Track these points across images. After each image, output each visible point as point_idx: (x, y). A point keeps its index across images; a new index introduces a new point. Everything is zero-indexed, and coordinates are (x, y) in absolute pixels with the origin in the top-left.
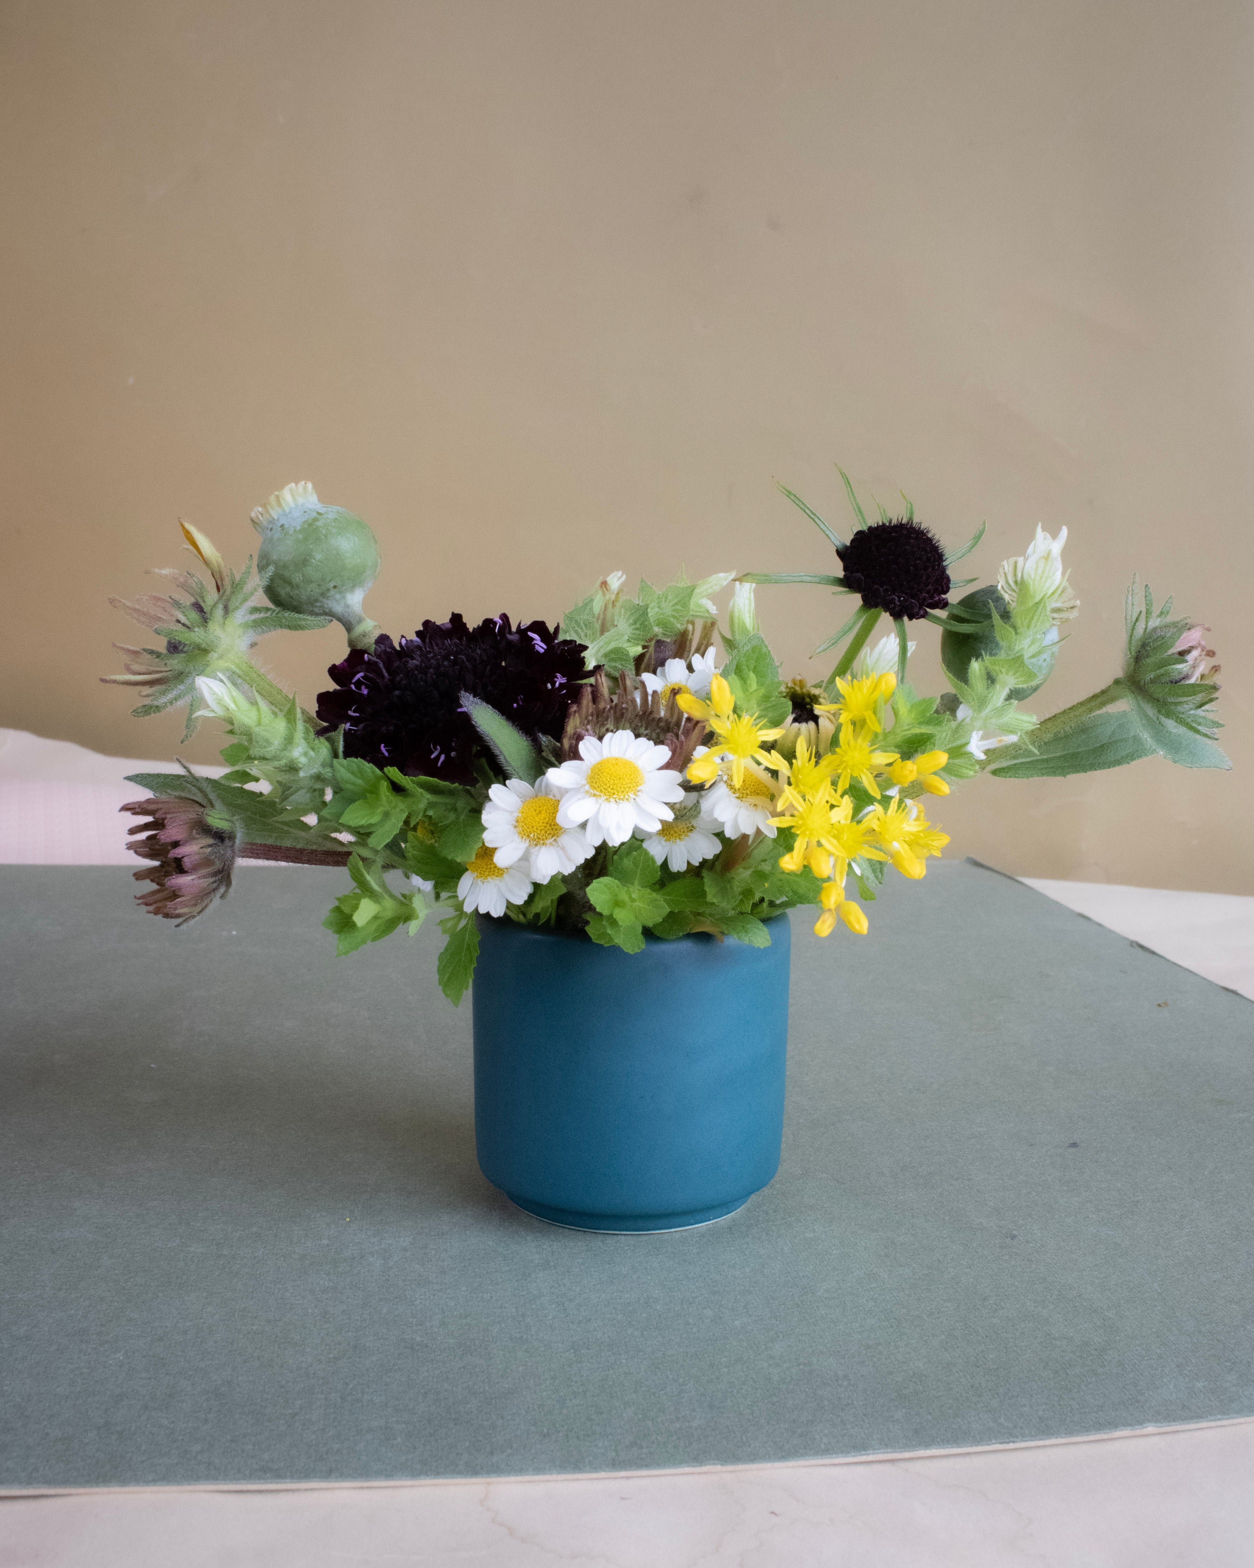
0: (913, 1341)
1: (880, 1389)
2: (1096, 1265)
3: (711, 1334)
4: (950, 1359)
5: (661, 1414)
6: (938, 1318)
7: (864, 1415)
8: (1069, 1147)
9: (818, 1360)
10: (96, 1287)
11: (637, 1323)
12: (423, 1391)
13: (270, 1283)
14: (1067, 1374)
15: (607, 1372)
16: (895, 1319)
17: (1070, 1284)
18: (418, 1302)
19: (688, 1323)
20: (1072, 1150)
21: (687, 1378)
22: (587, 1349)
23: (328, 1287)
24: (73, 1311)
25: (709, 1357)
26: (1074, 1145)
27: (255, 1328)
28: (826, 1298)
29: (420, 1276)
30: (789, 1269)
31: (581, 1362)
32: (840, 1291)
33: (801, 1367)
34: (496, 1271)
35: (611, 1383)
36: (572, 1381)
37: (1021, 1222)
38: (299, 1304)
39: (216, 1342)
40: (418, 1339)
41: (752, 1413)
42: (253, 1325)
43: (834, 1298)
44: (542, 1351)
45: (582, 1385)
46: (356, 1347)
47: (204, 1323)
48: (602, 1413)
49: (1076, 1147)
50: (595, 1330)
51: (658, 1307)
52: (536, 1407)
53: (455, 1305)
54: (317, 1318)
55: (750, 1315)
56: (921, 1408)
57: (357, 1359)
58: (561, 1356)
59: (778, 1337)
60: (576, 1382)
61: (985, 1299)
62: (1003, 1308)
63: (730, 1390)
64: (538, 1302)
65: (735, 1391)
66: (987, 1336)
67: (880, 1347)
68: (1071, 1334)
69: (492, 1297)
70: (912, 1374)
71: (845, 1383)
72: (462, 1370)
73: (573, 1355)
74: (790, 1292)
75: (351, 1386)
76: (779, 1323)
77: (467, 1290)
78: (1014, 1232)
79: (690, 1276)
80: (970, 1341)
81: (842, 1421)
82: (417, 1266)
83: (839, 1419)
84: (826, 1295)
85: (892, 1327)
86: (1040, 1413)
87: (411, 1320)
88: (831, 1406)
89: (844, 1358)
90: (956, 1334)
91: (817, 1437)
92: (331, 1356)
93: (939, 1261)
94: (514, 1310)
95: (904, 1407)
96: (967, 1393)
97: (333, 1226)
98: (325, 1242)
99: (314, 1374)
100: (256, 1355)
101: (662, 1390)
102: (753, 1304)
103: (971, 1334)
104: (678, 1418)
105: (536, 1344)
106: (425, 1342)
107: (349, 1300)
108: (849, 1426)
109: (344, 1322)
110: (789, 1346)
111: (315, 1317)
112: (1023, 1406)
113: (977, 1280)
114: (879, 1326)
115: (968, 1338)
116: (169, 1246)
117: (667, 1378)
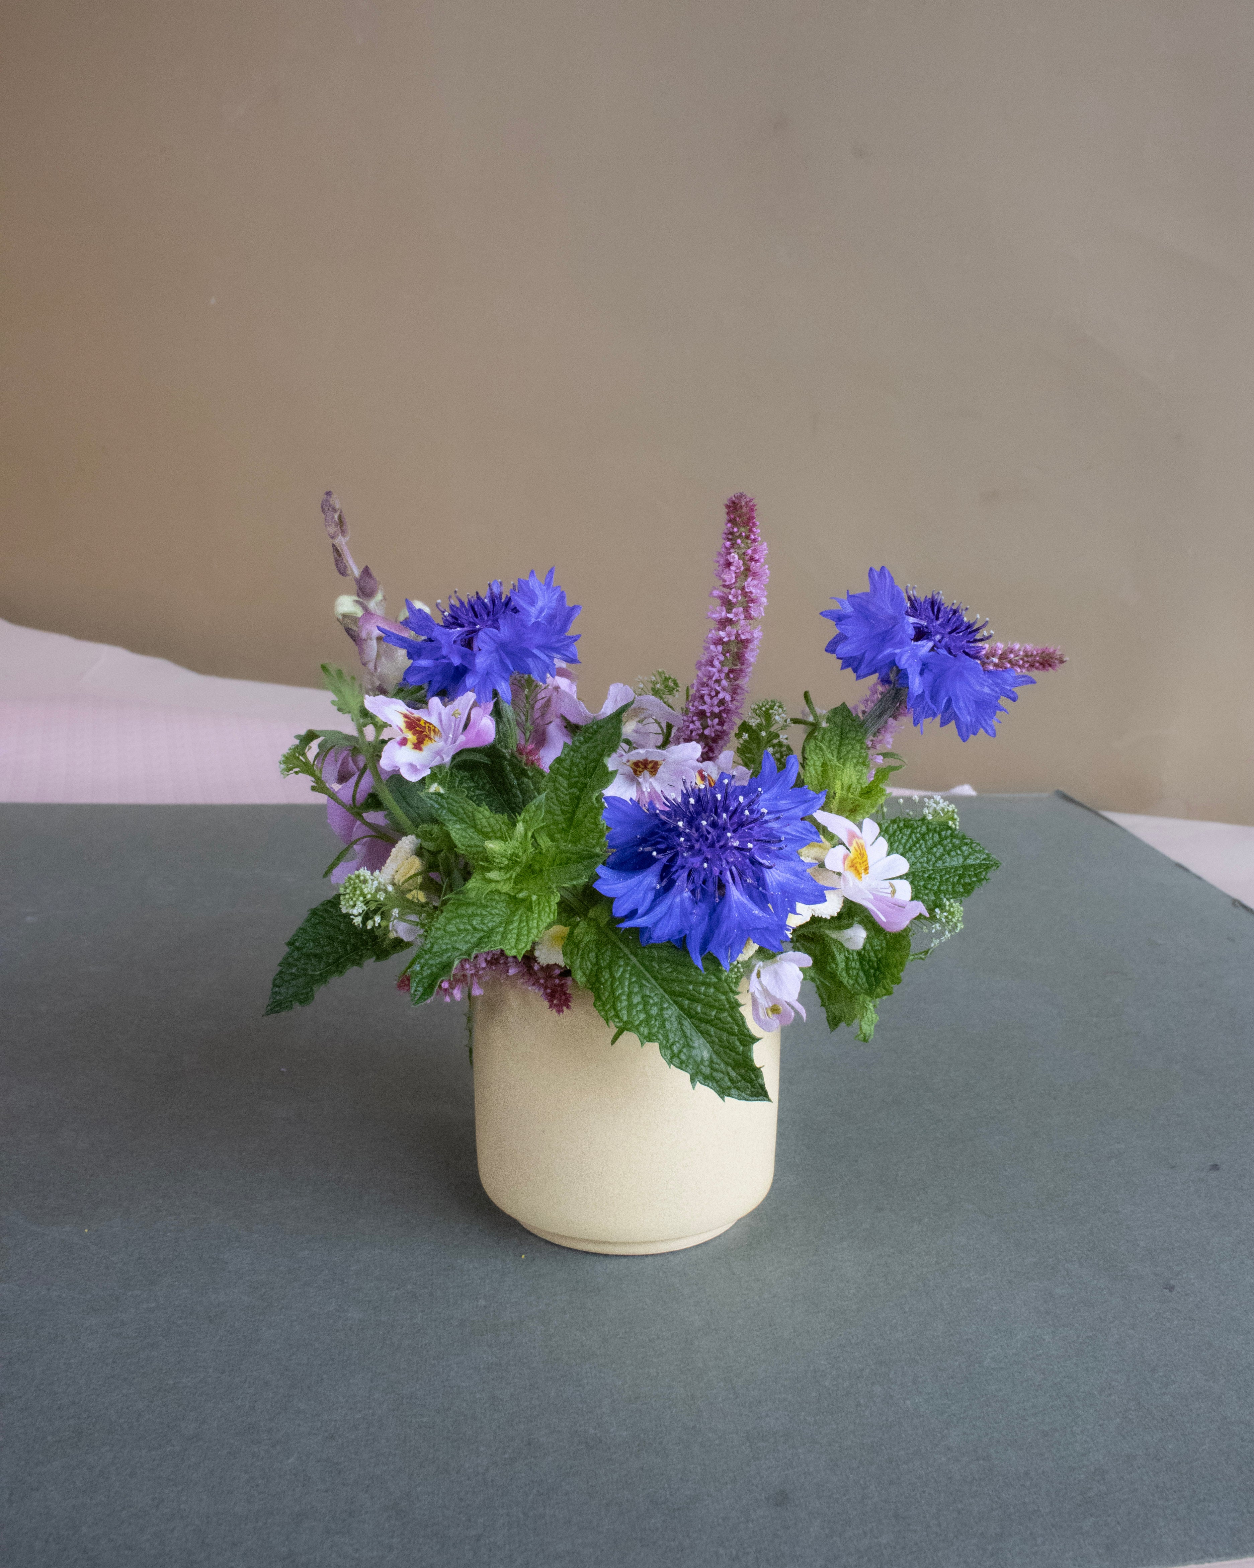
0: (1089, 1427)
1: (1064, 1491)
3: (885, 1418)
4: (1129, 1450)
5: (848, 1528)
6: (1110, 1395)
7: (1053, 1526)
8: (1211, 1170)
9: (997, 1453)
11: (808, 1405)
12: (604, 1502)
13: (434, 1359)
15: (786, 1472)
16: (1067, 1396)
17: (1237, 1351)
18: (585, 1381)
19: (858, 1405)
20: (1214, 1174)
21: (868, 1479)
22: (763, 1440)
23: (492, 1363)
24: (240, 1401)
25: (886, 1448)
26: (1215, 1167)
27: (425, 1420)
28: (994, 1369)
29: (583, 1346)
30: (952, 1331)
31: (758, 1459)
32: (1007, 1361)
33: (981, 1462)
34: (659, 1338)
36: (753, 1485)
37: (1177, 1269)
38: (466, 1387)
40: (592, 1431)
41: (939, 1525)
42: (423, 1416)
43: (1002, 1369)
44: (717, 1445)
46: (529, 1444)
47: (373, 1415)
49: (1218, 1169)
50: (767, 1416)
51: (827, 1384)
52: (720, 1521)
54: (487, 1405)
55: (920, 1393)
56: (1109, 1516)
57: (533, 1460)
58: (738, 1451)
59: (952, 1422)
61: (1154, 1370)
62: (1174, 1382)
63: (913, 1493)
65: (918, 1495)
66: (1163, 1420)
67: (1056, 1435)
68: (1248, 1418)
69: (658, 1373)
70: (1093, 1470)
71: (1028, 1483)
72: (640, 1471)
73: (749, 1449)
74: (956, 1361)
76: (950, 1402)
77: (632, 1364)
78: (1172, 1282)
79: (853, 1341)
80: (1147, 1426)
81: (1031, 1534)
82: (578, 1333)
83: (1028, 1533)
84: (993, 1366)
85: (1065, 1407)
86: (1230, 1523)
87: (580, 1406)
88: (1017, 1514)
89: (1022, 1450)
90: (1130, 1416)
91: (1009, 1556)
92: (506, 1456)
93: (1101, 1319)
95: (1091, 1515)
96: (1153, 1495)
97: (487, 1281)
98: (482, 1302)
99: (492, 1481)
100: (430, 1456)
101: (844, 1495)
102: (921, 1377)
103: (1146, 1417)
104: (865, 1533)
105: (710, 1435)
106: (598, 1435)
107: (516, 1380)
108: (1039, 1541)
109: (514, 1410)
110: (965, 1433)
111: (484, 1404)
112: (1211, 1513)
113: (1142, 1344)
114: (1052, 1407)
115: (1144, 1422)
116: (326, 1311)
117: (848, 1478)
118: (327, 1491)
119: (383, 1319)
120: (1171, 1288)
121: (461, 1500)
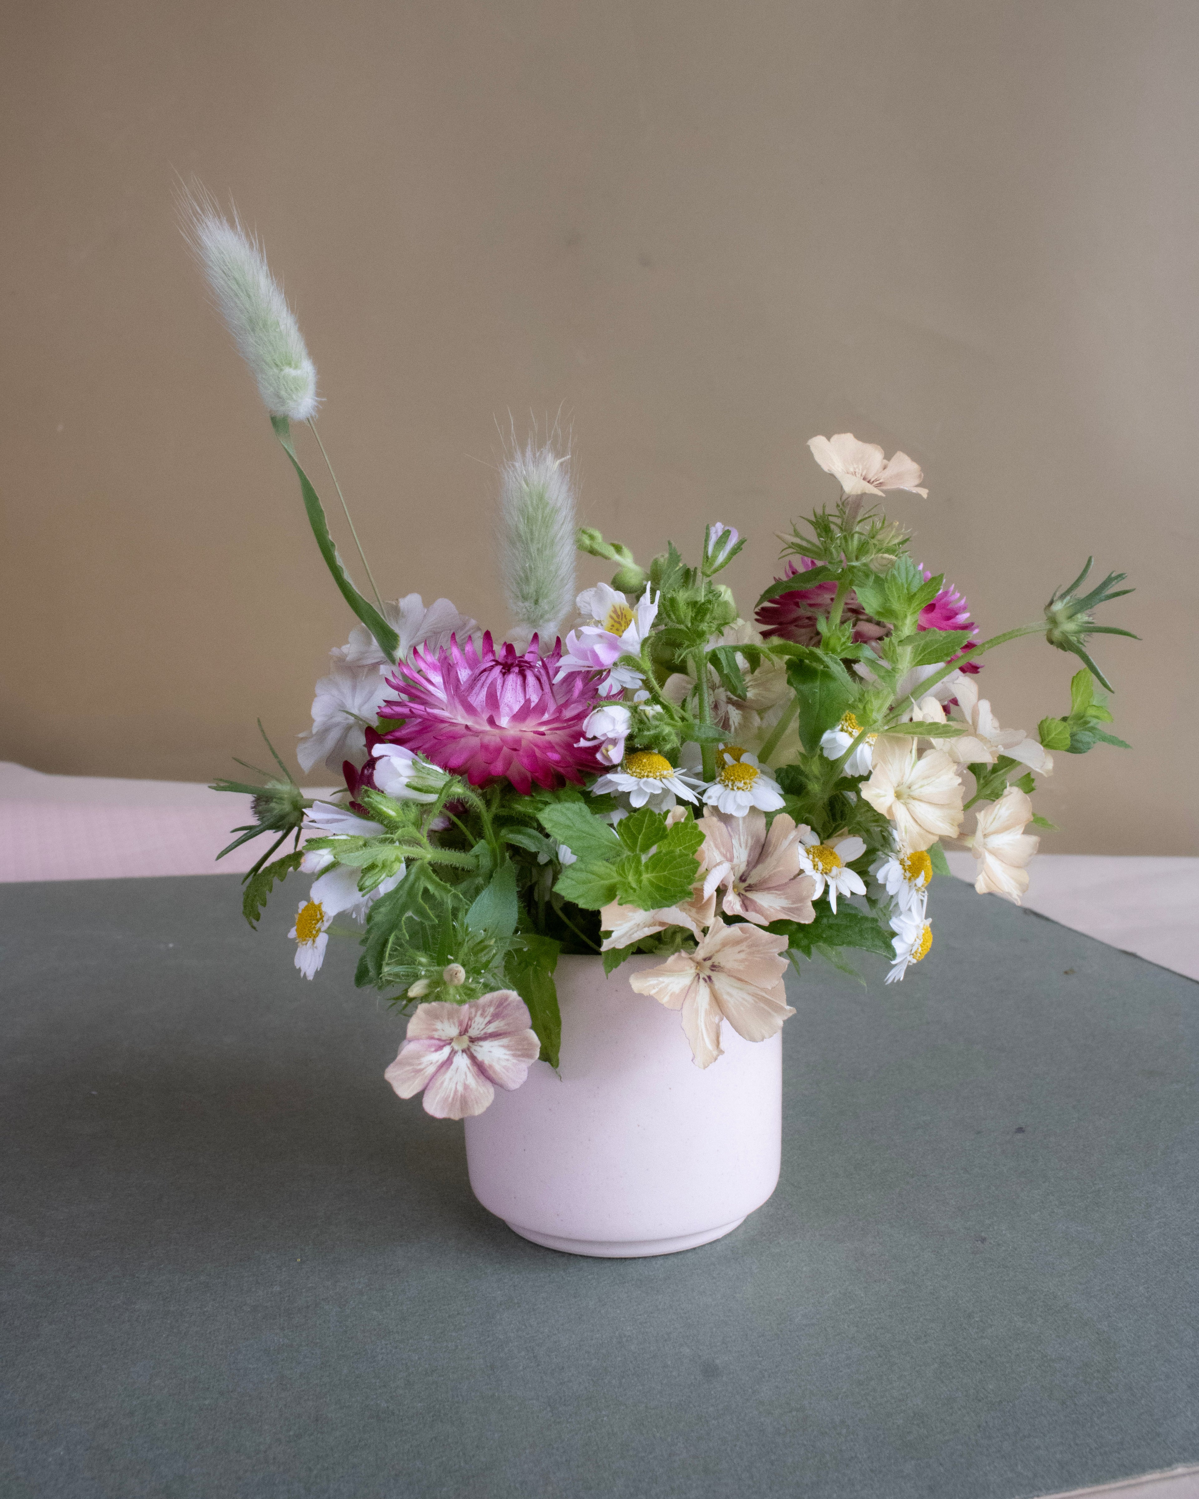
0: (906, 1373)
1: (883, 1436)
2: (1075, 1268)
3: (693, 1377)
4: (948, 1393)
5: (654, 1485)
6: (926, 1342)
7: (872, 1471)
8: (1016, 1132)
9: (811, 1403)
10: (35, 1361)
11: (612, 1369)
12: (393, 1473)
13: (222, 1344)
14: (1075, 1404)
15: (589, 1434)
16: (882, 1346)
17: (1053, 1292)
18: (380, 1357)
20: (1020, 1136)
21: (675, 1436)
22: (565, 1405)
23: (283, 1345)
25: (695, 1406)
26: (1020, 1130)
27: (207, 1402)
28: (806, 1326)
29: (379, 1325)
30: (762, 1292)
31: (559, 1422)
32: (818, 1316)
33: (794, 1413)
34: (458, 1314)
35: (595, 1448)
36: (553, 1448)
37: (987, 1222)
38: (254, 1369)
39: (165, 1424)
40: (384, 1405)
42: (205, 1399)
43: (813, 1325)
44: (516, 1411)
45: (564, 1452)
46: (317, 1420)
47: (152, 1400)
48: (590, 1488)
49: (1023, 1131)
50: (570, 1381)
51: (633, 1348)
52: (517, 1485)
53: (419, 1359)
54: (274, 1385)
56: (930, 1458)
57: (319, 1435)
58: (538, 1417)
59: (764, 1376)
60: (557, 1449)
61: (970, 1316)
62: (991, 1326)
63: (723, 1448)
64: (506, 1350)
65: (729, 1449)
66: (981, 1362)
67: (872, 1383)
68: (1068, 1354)
69: (457, 1347)
70: (912, 1414)
71: (844, 1431)
72: (434, 1441)
73: (550, 1414)
74: (766, 1320)
75: (315, 1472)
76: (761, 1359)
77: (430, 1339)
78: (983, 1234)
79: (660, 1307)
80: (965, 1369)
81: (849, 1480)
82: (375, 1313)
83: (846, 1479)
84: (804, 1322)
85: (880, 1356)
86: (1058, 1456)
87: (373, 1381)
88: (834, 1462)
89: (837, 1399)
90: (948, 1361)
92: (291, 1433)
93: (914, 1273)
94: (482, 1361)
95: (912, 1458)
96: (975, 1435)
97: (284, 1269)
98: (277, 1289)
99: (274, 1458)
100: (210, 1438)
101: (651, 1453)
102: (731, 1337)
103: (964, 1361)
104: (672, 1489)
105: (509, 1402)
106: (391, 1408)
107: (307, 1360)
108: (858, 1487)
109: (303, 1388)
110: (777, 1387)
111: (271, 1384)
112: (1038, 1448)
113: (956, 1293)
114: (866, 1356)
115: (962, 1366)
116: (113, 1304)
117: (654, 1437)
118: (93, 1479)
119: (172, 1309)
120: (983, 1240)
121: (239, 1478)
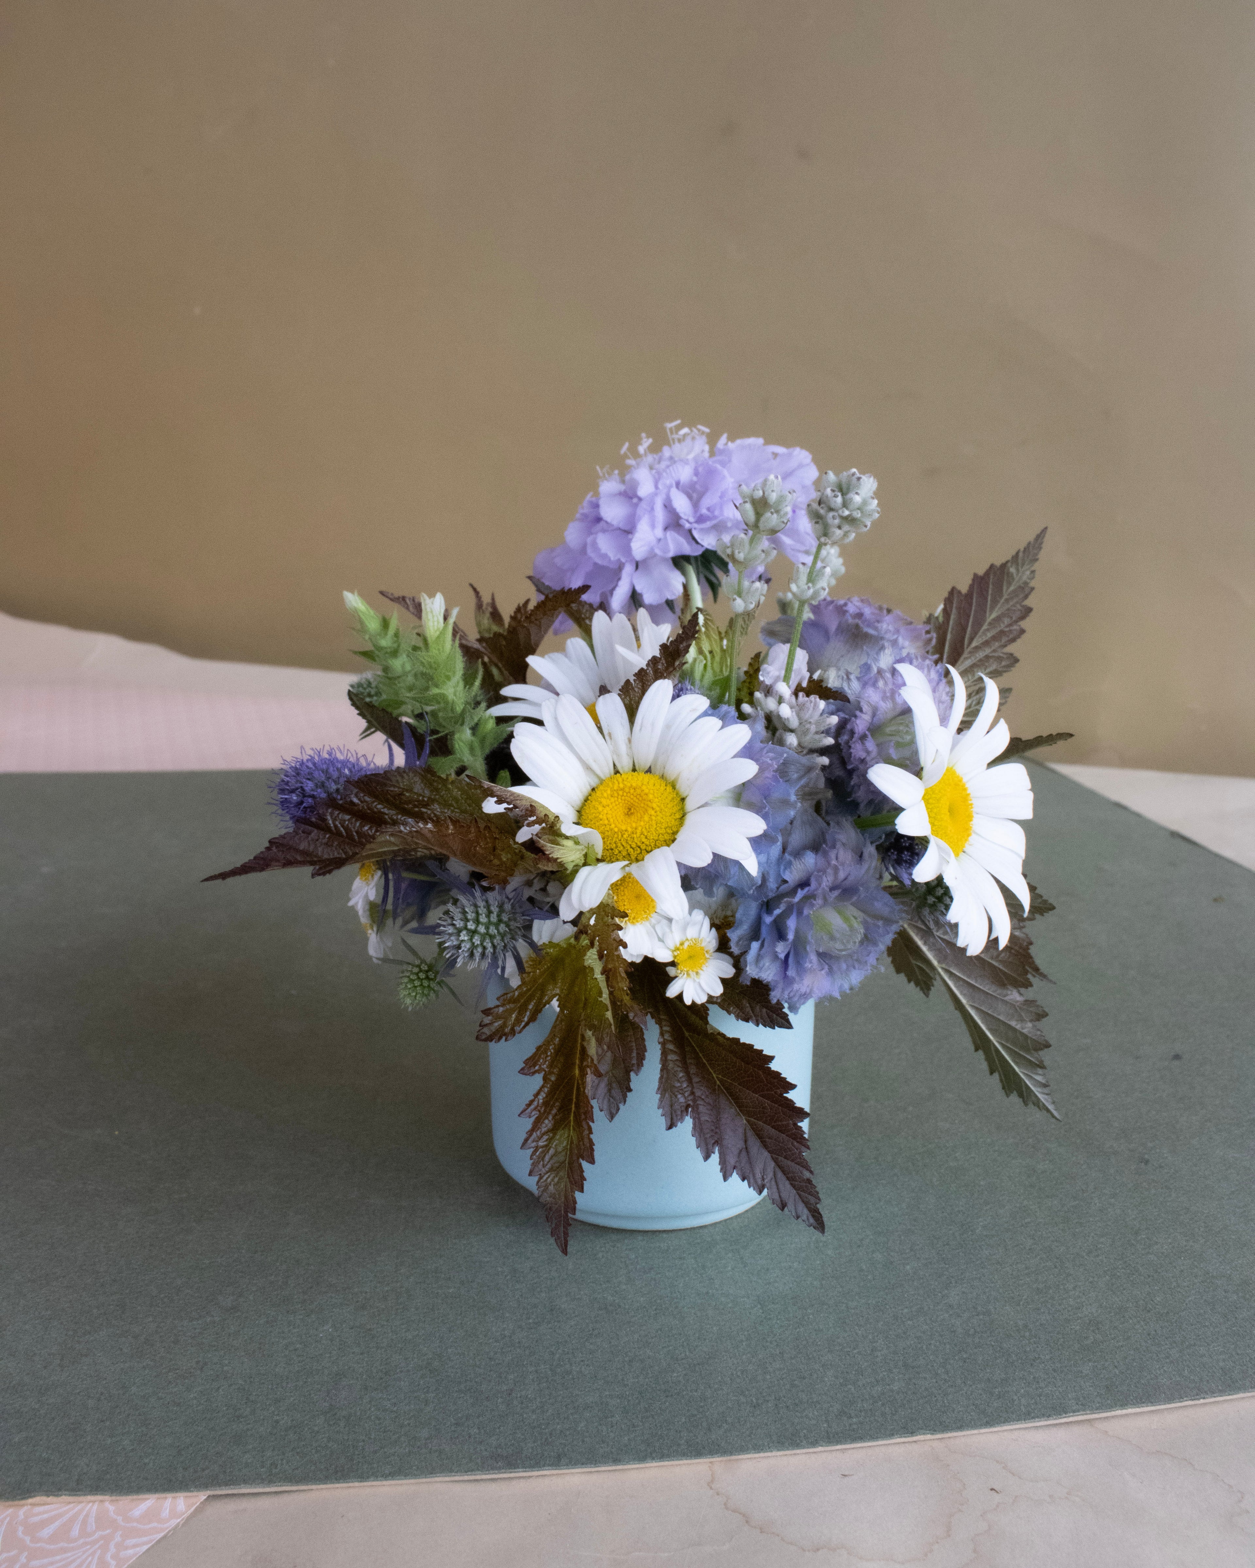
0: (1080, 1284)
1: (1062, 1340)
2: (1233, 1192)
3: (886, 1281)
4: (1120, 1303)
5: (861, 1377)
6: (1098, 1256)
7: (1054, 1370)
8: (1173, 1059)
9: (996, 1309)
11: (813, 1272)
12: (627, 1359)
15: (798, 1330)
16: (1057, 1258)
17: (1213, 1215)
19: (861, 1270)
20: (1177, 1063)
21: (875, 1334)
22: (773, 1303)
25: (890, 1307)
26: (1177, 1057)
28: (986, 1236)
30: (943, 1204)
31: (770, 1319)
32: (997, 1228)
33: (981, 1317)
35: (804, 1343)
37: (1150, 1145)
41: (947, 1373)
43: (993, 1236)
44: (730, 1308)
45: (777, 1345)
46: (552, 1310)
48: (804, 1378)
49: (1180, 1058)
50: (775, 1281)
51: (829, 1252)
52: (739, 1373)
55: (918, 1258)
56: (1106, 1361)
57: (556, 1323)
59: (951, 1283)
60: (771, 1343)
61: (1136, 1233)
62: (1156, 1243)
63: (919, 1346)
65: (924, 1347)
66: (1149, 1276)
67: (1050, 1291)
70: (1088, 1322)
71: (1027, 1334)
73: (761, 1311)
74: (950, 1230)
75: (557, 1356)
76: (947, 1266)
78: (1146, 1156)
80: (1134, 1282)
81: (1034, 1378)
83: (1031, 1377)
84: (985, 1233)
85: (1056, 1267)
86: (1221, 1364)
88: (1020, 1361)
89: (1019, 1305)
90: (1118, 1273)
91: (1015, 1398)
93: (1082, 1190)
95: (1090, 1360)
96: (1146, 1342)
99: (519, 1342)
100: (458, 1322)
101: (855, 1349)
102: (918, 1245)
103: (1133, 1274)
104: (877, 1381)
105: (723, 1299)
106: (617, 1301)
108: (1042, 1385)
110: (964, 1292)
112: (1202, 1356)
113: (1123, 1211)
114: (1044, 1267)
115: (1131, 1279)
117: (857, 1334)
120: (1147, 1162)
121: (491, 1359)
